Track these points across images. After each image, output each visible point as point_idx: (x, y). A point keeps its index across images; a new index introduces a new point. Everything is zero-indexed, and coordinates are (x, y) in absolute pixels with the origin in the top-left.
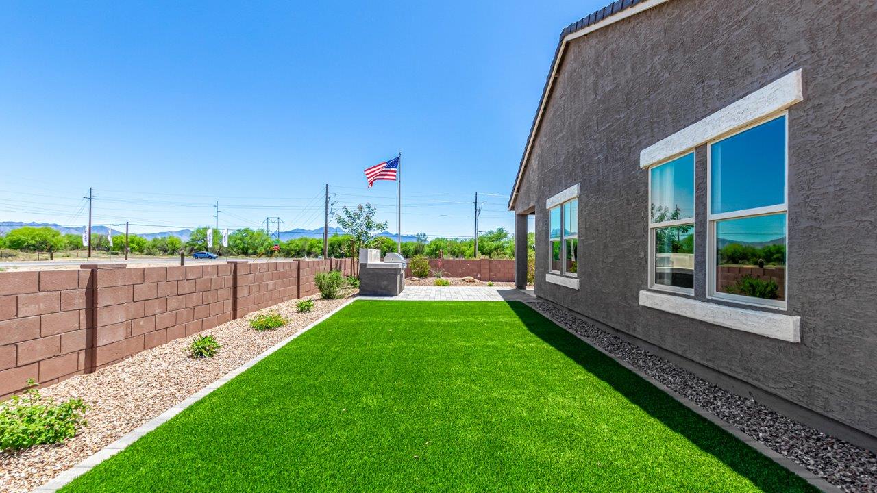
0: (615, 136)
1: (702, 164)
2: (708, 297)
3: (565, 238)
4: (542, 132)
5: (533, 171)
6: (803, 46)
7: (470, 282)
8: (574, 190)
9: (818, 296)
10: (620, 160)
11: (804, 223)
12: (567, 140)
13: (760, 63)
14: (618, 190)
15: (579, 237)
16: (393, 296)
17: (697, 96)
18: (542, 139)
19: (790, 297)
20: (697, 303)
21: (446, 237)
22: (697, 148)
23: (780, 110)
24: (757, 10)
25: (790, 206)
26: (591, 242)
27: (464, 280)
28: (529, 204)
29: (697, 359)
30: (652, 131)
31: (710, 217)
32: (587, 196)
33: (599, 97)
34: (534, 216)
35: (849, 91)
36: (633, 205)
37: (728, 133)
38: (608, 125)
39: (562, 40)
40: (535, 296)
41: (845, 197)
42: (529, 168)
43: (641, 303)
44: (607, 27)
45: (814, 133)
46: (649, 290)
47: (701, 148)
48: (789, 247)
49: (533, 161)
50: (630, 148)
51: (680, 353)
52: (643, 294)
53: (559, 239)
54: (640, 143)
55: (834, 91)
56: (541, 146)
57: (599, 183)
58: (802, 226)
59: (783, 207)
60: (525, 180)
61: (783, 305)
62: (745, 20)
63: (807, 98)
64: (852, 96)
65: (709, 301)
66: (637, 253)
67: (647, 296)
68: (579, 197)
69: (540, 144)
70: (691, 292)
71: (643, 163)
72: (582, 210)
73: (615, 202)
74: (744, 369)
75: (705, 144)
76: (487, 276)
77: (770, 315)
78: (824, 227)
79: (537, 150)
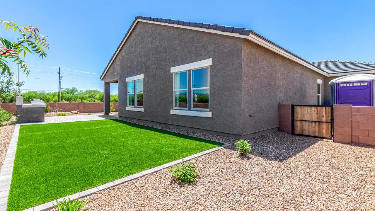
0: (160, 61)
1: (190, 75)
2: (191, 109)
3: (136, 93)
4: (123, 50)
5: (117, 65)
6: (213, 53)
7: (76, 113)
8: (142, 76)
9: (215, 107)
10: (163, 69)
11: (213, 91)
12: (138, 57)
13: (204, 54)
14: (162, 78)
15: (144, 93)
16: (41, 122)
17: (188, 57)
18: (123, 53)
19: (210, 108)
20: (188, 111)
21: (46, 91)
22: (188, 70)
23: (208, 66)
24: (203, 41)
25: (210, 87)
26: (150, 95)
27: (72, 113)
28: (114, 79)
29: (188, 126)
30: (174, 62)
31: (192, 89)
32: (148, 79)
33: (153, 46)
34: (118, 84)
35: (220, 66)
36: (168, 84)
37: (197, 68)
38: (157, 56)
39: (136, 20)
40: (118, 117)
41: (220, 87)
42: (114, 63)
43: (171, 113)
44: (157, 24)
45: (215, 73)
46: (174, 109)
47: (189, 71)
48: (210, 97)
49: (117, 61)
50: (166, 66)
51: (183, 125)
52: (172, 110)
53: (133, 93)
54: (170, 65)
55: (218, 65)
56: (123, 56)
57: (153, 75)
58: (212, 92)
59: (208, 88)
60: (111, 68)
61: (208, 110)
62: (200, 42)
63: (213, 65)
64: (221, 67)
65: (191, 110)
66: (169, 98)
67: (173, 111)
68: (144, 79)
69: (121, 55)
70: (187, 109)
71: (172, 72)
72: (145, 83)
73: (161, 82)
74: (200, 126)
75: (191, 70)
76: (83, 110)
77: (206, 112)
78: (216, 92)
79: (120, 57)
